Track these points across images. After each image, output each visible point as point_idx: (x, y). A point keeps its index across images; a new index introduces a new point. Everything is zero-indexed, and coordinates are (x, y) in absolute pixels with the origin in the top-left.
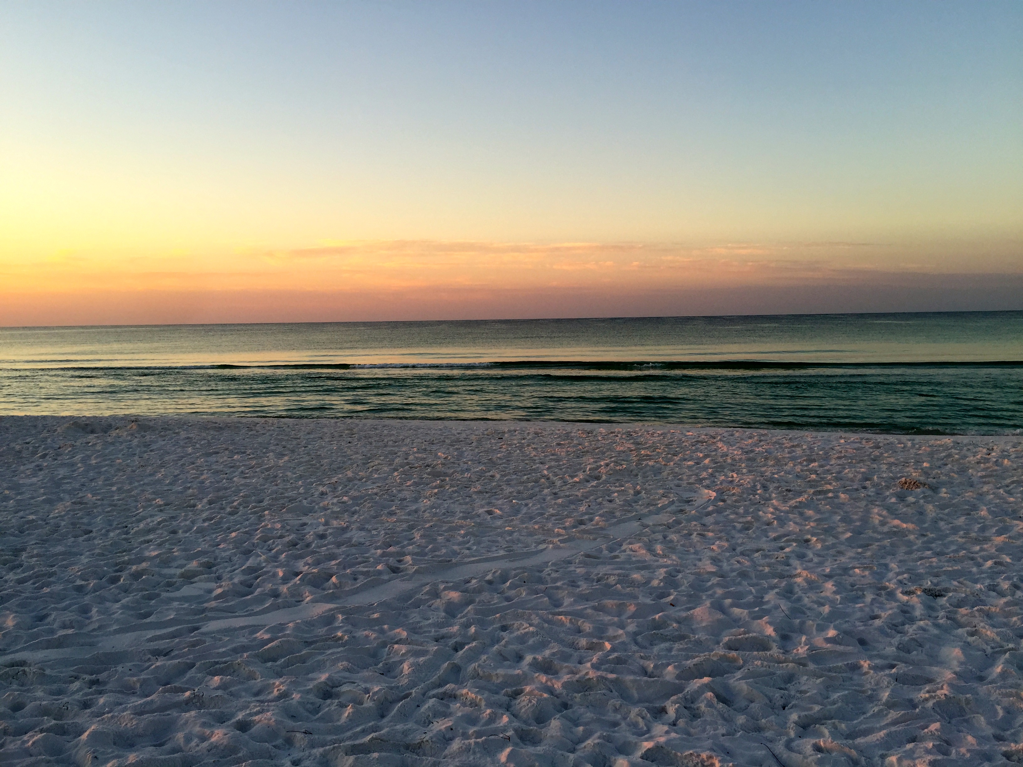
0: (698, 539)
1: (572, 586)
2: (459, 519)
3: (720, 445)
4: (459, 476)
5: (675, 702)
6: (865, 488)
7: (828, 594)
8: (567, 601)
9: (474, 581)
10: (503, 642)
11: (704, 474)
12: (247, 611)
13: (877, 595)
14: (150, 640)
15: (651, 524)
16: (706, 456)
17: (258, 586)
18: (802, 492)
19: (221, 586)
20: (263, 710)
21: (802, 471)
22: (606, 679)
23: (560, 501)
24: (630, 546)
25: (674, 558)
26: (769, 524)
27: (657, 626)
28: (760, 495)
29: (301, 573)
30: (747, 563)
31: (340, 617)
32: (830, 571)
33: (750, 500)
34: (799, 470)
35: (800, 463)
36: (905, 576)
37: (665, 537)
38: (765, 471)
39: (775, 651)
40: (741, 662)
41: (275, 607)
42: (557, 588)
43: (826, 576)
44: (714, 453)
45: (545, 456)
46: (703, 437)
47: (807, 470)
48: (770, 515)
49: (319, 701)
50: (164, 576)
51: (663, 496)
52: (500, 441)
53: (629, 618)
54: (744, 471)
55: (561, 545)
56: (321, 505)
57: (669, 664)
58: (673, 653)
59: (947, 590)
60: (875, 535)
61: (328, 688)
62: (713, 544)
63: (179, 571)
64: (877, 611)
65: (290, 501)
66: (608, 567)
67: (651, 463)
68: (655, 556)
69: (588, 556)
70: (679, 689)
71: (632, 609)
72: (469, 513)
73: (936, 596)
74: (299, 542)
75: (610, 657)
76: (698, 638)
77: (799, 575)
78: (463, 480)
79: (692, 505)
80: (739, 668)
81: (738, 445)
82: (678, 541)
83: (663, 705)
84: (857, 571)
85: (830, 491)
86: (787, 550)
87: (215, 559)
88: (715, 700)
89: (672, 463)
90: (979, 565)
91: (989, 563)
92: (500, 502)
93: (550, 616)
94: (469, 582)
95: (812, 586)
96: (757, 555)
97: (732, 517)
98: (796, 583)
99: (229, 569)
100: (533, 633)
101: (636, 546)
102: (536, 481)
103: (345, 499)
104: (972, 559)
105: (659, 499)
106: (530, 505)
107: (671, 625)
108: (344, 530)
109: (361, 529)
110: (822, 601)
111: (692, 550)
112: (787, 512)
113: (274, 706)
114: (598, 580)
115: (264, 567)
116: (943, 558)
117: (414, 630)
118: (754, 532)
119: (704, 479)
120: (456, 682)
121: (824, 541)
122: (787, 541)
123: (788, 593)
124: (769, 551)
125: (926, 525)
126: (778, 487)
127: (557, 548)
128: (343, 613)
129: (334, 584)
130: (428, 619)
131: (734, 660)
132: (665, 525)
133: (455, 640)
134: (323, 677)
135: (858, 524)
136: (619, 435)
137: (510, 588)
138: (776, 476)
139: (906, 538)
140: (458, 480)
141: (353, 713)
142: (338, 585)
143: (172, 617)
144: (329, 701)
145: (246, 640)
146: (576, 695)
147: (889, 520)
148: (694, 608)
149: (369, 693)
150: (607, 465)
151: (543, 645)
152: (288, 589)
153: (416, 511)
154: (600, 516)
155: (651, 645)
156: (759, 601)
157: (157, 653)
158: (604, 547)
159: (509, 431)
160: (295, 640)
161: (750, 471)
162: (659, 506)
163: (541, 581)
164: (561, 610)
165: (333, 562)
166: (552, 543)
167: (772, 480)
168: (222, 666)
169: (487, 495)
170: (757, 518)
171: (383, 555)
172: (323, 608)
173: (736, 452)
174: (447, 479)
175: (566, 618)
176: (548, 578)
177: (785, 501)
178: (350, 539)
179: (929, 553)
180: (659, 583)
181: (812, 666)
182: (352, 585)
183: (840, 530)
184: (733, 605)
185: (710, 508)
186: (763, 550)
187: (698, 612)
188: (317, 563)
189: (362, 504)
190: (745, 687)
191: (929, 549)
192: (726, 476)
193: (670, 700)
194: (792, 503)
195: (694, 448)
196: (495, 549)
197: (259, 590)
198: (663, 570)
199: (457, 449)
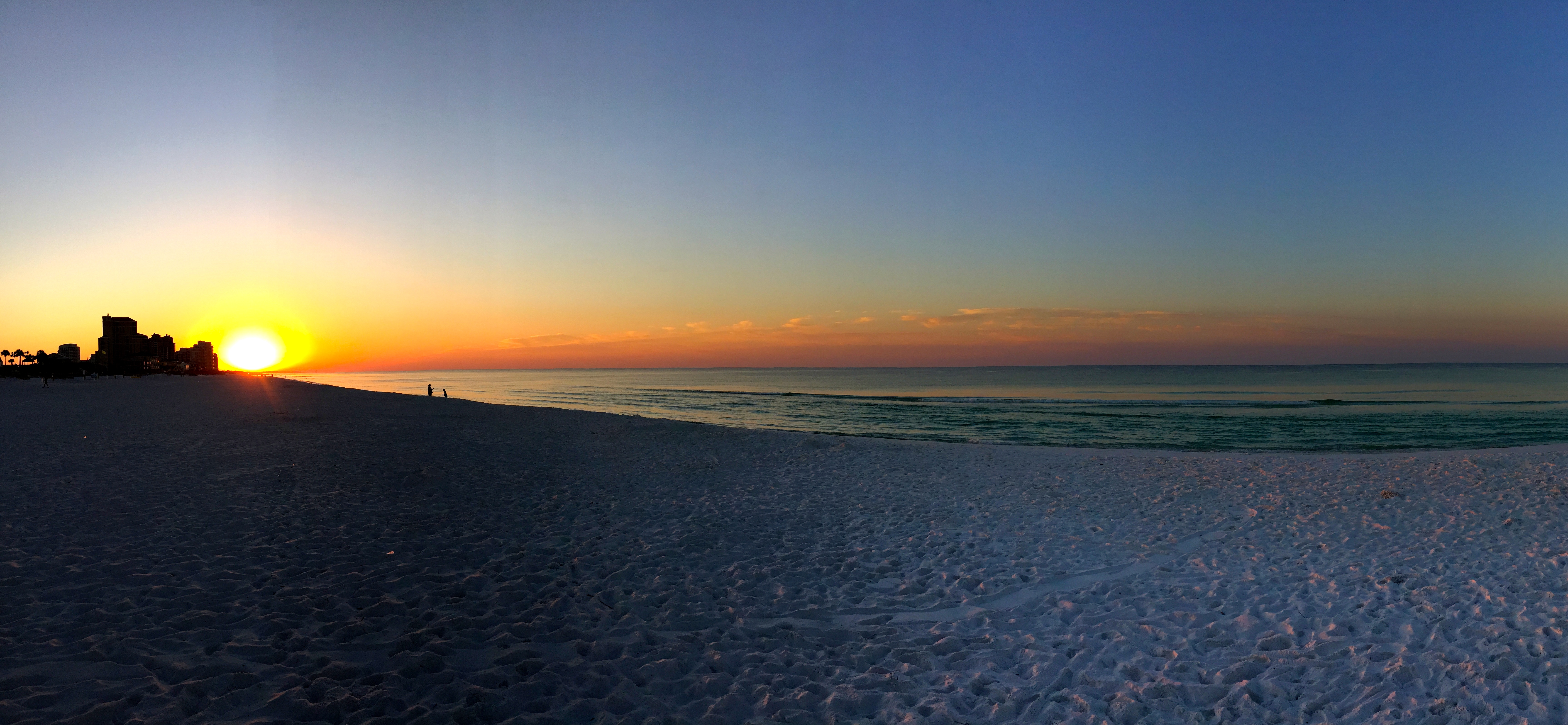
0: (1243, 551)
1: (1152, 597)
2: (1071, 535)
3: (1261, 470)
4: (1070, 497)
5: (1221, 706)
6: (1359, 499)
7: (1331, 591)
8: (1151, 611)
9: (1082, 592)
10: (1103, 650)
11: (1249, 496)
12: (922, 607)
13: (1363, 587)
14: (862, 623)
15: (1209, 540)
16: (1250, 481)
17: (929, 586)
18: (1318, 506)
19: (904, 583)
20: (938, 699)
21: (1317, 489)
22: (1173, 686)
23: (1145, 519)
24: (1193, 561)
25: (1225, 569)
26: (1293, 535)
27: (1211, 634)
28: (1288, 511)
29: (958, 577)
30: (1277, 571)
31: (988, 620)
32: (1334, 571)
33: (1281, 515)
34: (1315, 489)
35: (1317, 483)
36: (1381, 568)
37: (1219, 551)
38: (1292, 491)
39: (1294, 648)
40: (1269, 661)
41: (941, 606)
42: (1143, 599)
43: (1330, 576)
44: (1256, 478)
45: (1135, 480)
46: (1249, 464)
47: (1321, 489)
48: (1294, 528)
49: (974, 696)
50: (867, 569)
51: (1219, 515)
52: (1102, 466)
53: (1191, 627)
54: (1278, 491)
55: (1147, 559)
56: (970, 517)
57: (1218, 670)
58: (1221, 658)
59: (1406, 577)
60: (1364, 537)
61: (981, 686)
62: (1254, 555)
63: (876, 566)
64: (1362, 601)
65: (948, 513)
66: (1178, 579)
67: (1210, 487)
68: (1211, 569)
69: (1163, 569)
70: (1225, 692)
71: (1193, 619)
72: (1078, 530)
73: (1400, 582)
74: (956, 549)
75: (1177, 665)
76: (1240, 643)
77: (1312, 578)
78: (1074, 500)
79: (1239, 522)
80: (1268, 667)
81: (1274, 470)
82: (1228, 555)
83: (1211, 709)
84: (1351, 568)
85: (1336, 504)
86: (1305, 556)
87: (900, 558)
88: (1250, 700)
89: (1226, 487)
90: (1426, 553)
91: (1432, 551)
92: (1102, 520)
93: (1137, 625)
94: (1079, 592)
95: (1322, 585)
96: (1284, 562)
97: (1268, 530)
98: (1310, 584)
99: (909, 569)
100: (1124, 641)
101: (1197, 561)
102: (1128, 502)
103: (987, 514)
104: (1423, 548)
105: (1216, 518)
106: (1123, 523)
107: (1221, 632)
108: (987, 541)
109: (1000, 541)
110: (1327, 598)
111: (1238, 562)
112: (1306, 524)
113: (946, 697)
114: (1170, 591)
115: (932, 570)
116: (1405, 550)
117: (1039, 635)
118: (1283, 543)
119: (1249, 499)
120: (1069, 687)
121: (1330, 545)
122: (1306, 548)
123: (1304, 594)
124: (1293, 558)
125: (1396, 525)
126: (1301, 503)
127: (1143, 561)
128: (990, 617)
129: (982, 589)
130: (1048, 626)
131: (1264, 660)
132: (1219, 540)
133: (1068, 647)
134: (977, 675)
135: (1353, 529)
136: (1187, 463)
137: (1109, 599)
138: (1300, 495)
139: (1382, 537)
140: (1071, 500)
141: (998, 710)
142: (985, 591)
143: (875, 606)
144: (981, 698)
145: (923, 634)
146: (1153, 700)
147: (1372, 524)
148: (1238, 616)
149: (1010, 693)
150: (1179, 489)
151: (1131, 652)
152: (951, 591)
153: (1039, 526)
154: (1173, 533)
155: (1206, 652)
156: (1285, 603)
157: (869, 636)
158: (1174, 561)
159: (1109, 459)
160: (958, 638)
161: (1282, 492)
162: (1216, 523)
163: (1130, 592)
164: (1145, 619)
165: (981, 570)
166: (1139, 557)
167: (1297, 498)
168: (909, 654)
169: (1093, 514)
170: (1286, 531)
171: (1016, 565)
172: (975, 611)
173: (1272, 477)
174: (1062, 499)
175: (1149, 627)
176: (1136, 590)
177: (1305, 515)
178: (992, 549)
179: (1397, 547)
180: (1213, 594)
181: (1318, 658)
182: (995, 591)
183: (1341, 535)
184: (1266, 610)
185: (1253, 525)
186: (1289, 558)
187: (1240, 619)
188: (970, 570)
189: (1000, 518)
190: (1271, 684)
191: (1397, 544)
192: (1265, 496)
193: (1217, 704)
194: (1311, 516)
195: (1242, 473)
196: (1098, 562)
197: (930, 589)
198: (1216, 581)
199: (1070, 473)
